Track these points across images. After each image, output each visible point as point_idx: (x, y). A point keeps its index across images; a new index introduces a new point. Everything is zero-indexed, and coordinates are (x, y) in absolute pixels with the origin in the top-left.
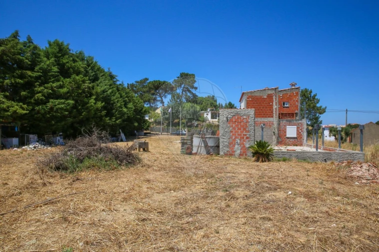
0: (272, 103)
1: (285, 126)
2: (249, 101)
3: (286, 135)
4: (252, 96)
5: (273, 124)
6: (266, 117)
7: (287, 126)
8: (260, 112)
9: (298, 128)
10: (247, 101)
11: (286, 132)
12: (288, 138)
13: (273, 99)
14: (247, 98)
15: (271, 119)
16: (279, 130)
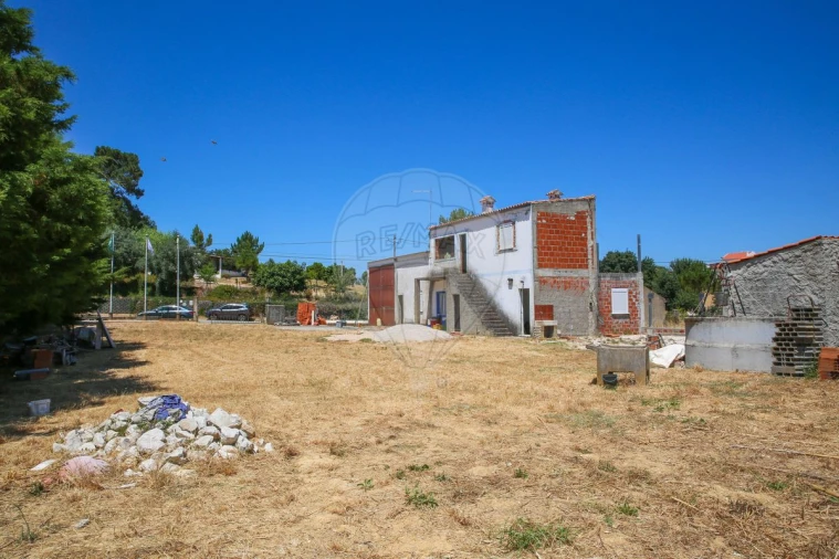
0: (586, 233)
1: (609, 288)
2: (542, 225)
3: (610, 311)
4: (548, 215)
5: (588, 284)
6: (575, 267)
7: (613, 290)
8: (563, 255)
9: (630, 293)
10: (538, 224)
11: (610, 303)
12: (615, 317)
13: (586, 223)
14: (538, 219)
15: (583, 272)
16: (599, 300)
